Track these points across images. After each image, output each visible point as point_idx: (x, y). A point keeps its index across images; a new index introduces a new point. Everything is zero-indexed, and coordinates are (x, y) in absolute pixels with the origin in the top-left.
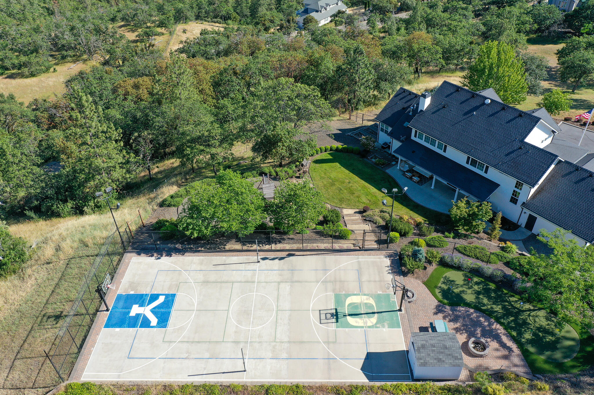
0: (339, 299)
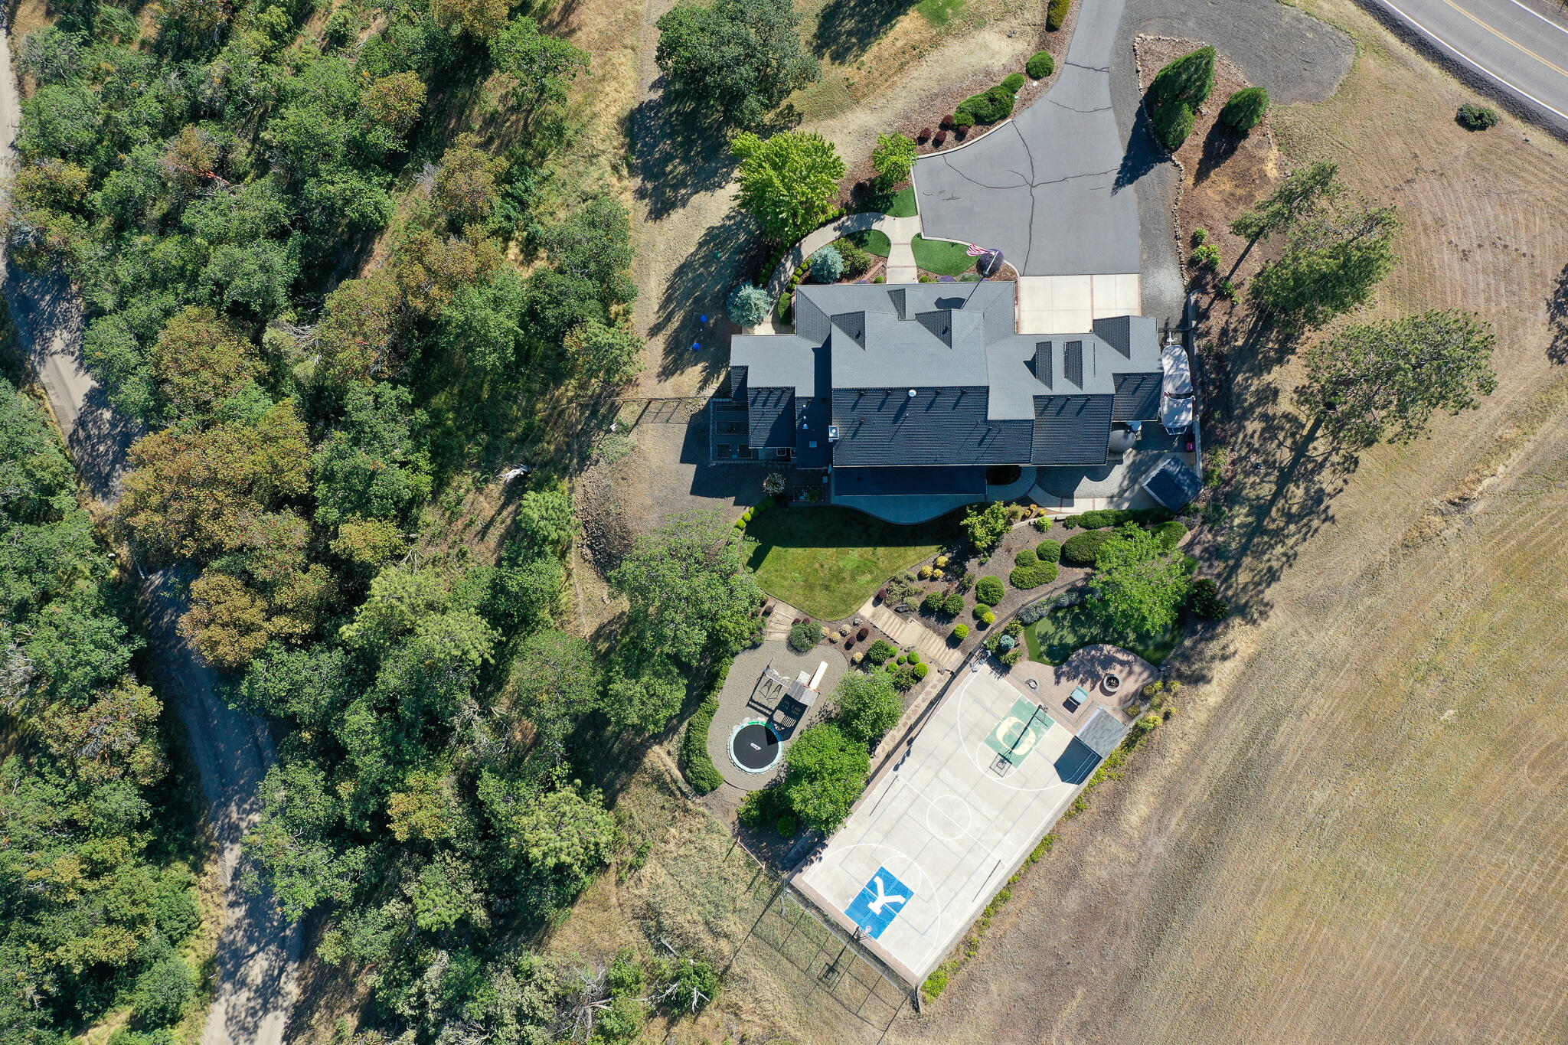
0: (992, 742)
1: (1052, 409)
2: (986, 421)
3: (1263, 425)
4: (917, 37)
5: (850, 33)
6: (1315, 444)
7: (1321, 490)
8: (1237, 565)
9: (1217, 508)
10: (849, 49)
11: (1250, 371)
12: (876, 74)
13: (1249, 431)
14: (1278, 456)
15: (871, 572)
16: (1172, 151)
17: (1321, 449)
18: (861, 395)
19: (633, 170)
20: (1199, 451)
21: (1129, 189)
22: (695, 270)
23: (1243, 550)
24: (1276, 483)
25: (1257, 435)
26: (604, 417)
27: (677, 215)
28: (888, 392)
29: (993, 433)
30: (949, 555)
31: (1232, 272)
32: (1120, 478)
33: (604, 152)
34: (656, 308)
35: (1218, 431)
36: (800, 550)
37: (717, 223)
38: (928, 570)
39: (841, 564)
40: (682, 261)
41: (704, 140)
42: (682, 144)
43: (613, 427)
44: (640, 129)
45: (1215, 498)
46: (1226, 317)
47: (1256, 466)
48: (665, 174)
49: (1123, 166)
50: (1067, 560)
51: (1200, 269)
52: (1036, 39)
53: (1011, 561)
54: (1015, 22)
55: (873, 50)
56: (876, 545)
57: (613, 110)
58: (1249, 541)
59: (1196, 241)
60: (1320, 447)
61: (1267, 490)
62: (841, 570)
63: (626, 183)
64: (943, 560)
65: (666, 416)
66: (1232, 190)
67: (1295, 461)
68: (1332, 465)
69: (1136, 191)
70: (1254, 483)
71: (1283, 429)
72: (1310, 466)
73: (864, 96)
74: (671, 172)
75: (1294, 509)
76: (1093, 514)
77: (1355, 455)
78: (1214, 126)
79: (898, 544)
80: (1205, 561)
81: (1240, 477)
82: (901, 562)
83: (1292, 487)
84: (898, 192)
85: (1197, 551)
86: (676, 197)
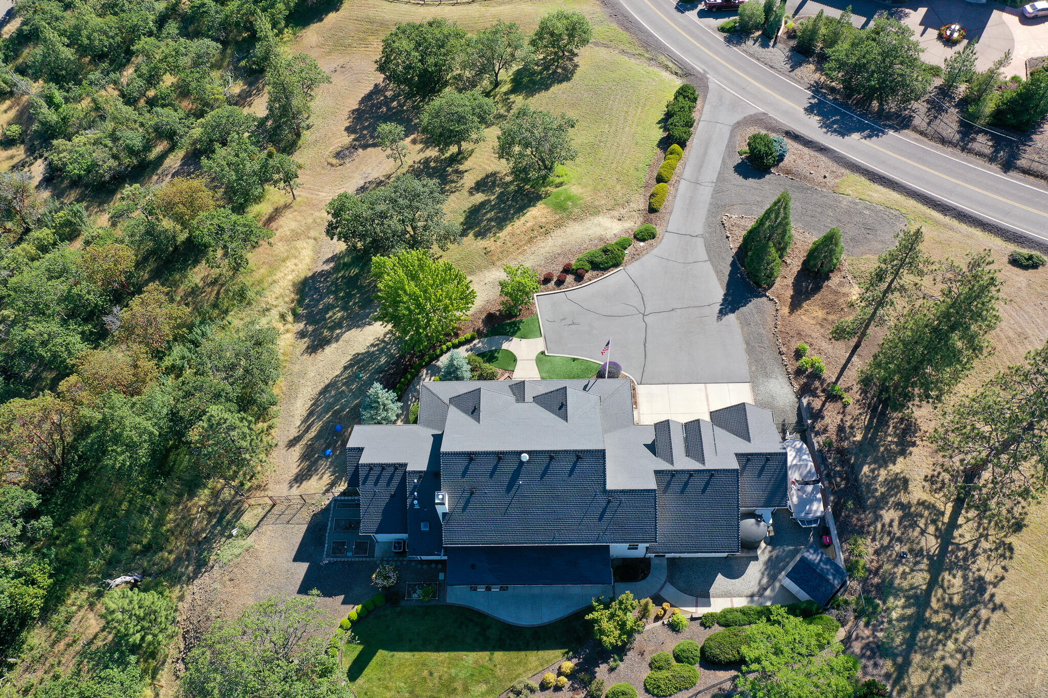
1: (676, 486)
2: (605, 491)
3: (900, 513)
4: (544, 220)
5: (490, 220)
6: (960, 531)
7: (981, 578)
8: (907, 663)
9: (869, 601)
10: (489, 230)
11: (875, 462)
12: (510, 244)
13: (887, 520)
14: (923, 543)
15: (486, 682)
16: (766, 290)
17: (968, 537)
18: (471, 460)
19: (297, 317)
20: (836, 541)
21: (731, 317)
22: (338, 388)
23: (910, 645)
24: (929, 571)
25: (896, 524)
26: (229, 522)
27: (329, 350)
28: (500, 456)
29: (615, 504)
30: (575, 661)
31: (838, 379)
32: (758, 575)
33: (276, 306)
34: (298, 423)
35: (854, 520)
36: (408, 655)
37: (362, 350)
38: (551, 677)
39: (453, 671)
40: (327, 382)
41: (362, 294)
42: (343, 298)
43: (234, 532)
44: (310, 289)
45: (865, 590)
46: (840, 416)
47: (901, 556)
48: (325, 319)
49: (725, 300)
50: (709, 661)
51: (808, 377)
52: (641, 219)
53: (645, 665)
54: (623, 211)
55: (509, 228)
56: (494, 649)
57: (290, 277)
58: (913, 636)
59: (799, 354)
60: (965, 533)
61: (920, 579)
62: (452, 679)
63: (289, 326)
64: (568, 666)
65: (287, 518)
66: (825, 316)
67: (943, 549)
68: (985, 551)
69: (738, 318)
70: (904, 573)
71: (922, 516)
72: (960, 554)
73: (499, 259)
74: (331, 317)
75: (956, 600)
76: (731, 611)
77: (1007, 541)
78: (799, 272)
79: (518, 649)
80: (869, 658)
81: (887, 567)
82: (521, 670)
83: (946, 575)
84: (524, 320)
85: (857, 647)
86: (332, 336)
